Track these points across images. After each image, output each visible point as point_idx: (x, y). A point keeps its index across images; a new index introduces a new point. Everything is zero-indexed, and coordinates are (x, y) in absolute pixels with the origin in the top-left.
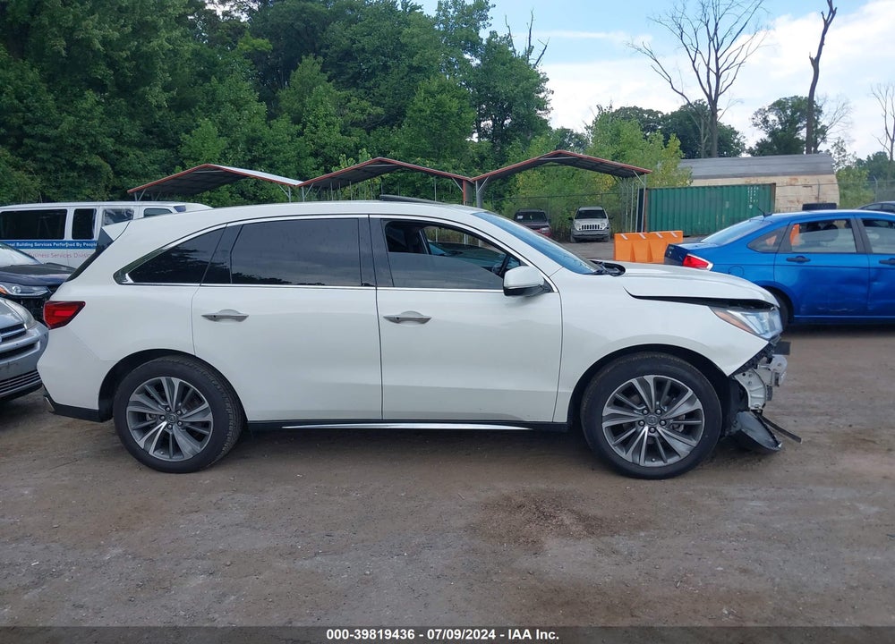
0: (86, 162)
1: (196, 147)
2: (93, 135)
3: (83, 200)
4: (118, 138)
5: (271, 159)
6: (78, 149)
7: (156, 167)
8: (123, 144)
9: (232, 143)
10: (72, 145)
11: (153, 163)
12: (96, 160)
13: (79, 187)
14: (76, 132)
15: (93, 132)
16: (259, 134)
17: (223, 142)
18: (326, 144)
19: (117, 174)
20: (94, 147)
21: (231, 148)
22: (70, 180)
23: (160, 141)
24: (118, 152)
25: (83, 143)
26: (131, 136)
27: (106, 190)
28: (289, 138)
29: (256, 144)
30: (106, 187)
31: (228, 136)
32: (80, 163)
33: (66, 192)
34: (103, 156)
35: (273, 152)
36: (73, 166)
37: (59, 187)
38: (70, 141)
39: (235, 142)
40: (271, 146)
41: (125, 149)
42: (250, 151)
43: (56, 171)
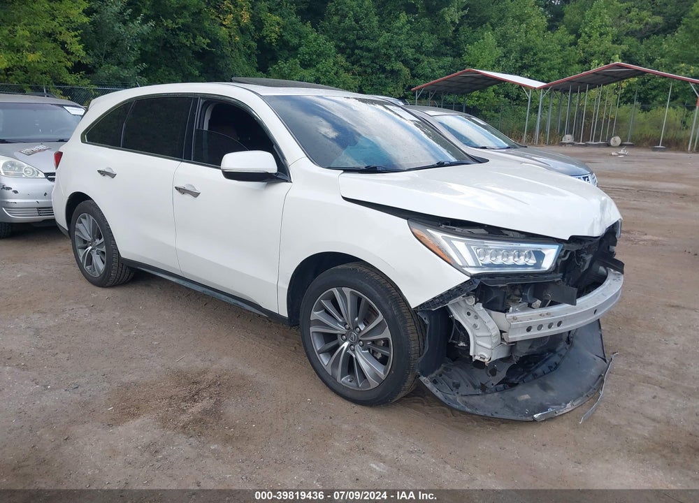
0: (392, 67)
1: (475, 55)
2: (399, 47)
3: (386, 95)
4: (418, 49)
5: (538, 65)
6: (389, 57)
7: (442, 71)
8: (421, 53)
9: (508, 52)
10: (385, 54)
11: (440, 68)
12: (398, 66)
13: (385, 85)
14: (389, 45)
15: (400, 44)
16: (532, 44)
17: (499, 52)
18: (595, 53)
19: (414, 76)
20: (399, 56)
21: (505, 56)
22: (380, 80)
23: (453, 52)
24: (416, 60)
25: (392, 53)
26: (428, 47)
27: (403, 88)
28: (559, 47)
29: (527, 54)
30: (404, 86)
31: (504, 47)
32: (388, 68)
33: (377, 89)
34: (405, 62)
35: (541, 59)
36: (383, 70)
37: (372, 85)
38: (384, 51)
39: (510, 52)
40: (540, 55)
41: (422, 57)
42: (522, 59)
43: (373, 73)
